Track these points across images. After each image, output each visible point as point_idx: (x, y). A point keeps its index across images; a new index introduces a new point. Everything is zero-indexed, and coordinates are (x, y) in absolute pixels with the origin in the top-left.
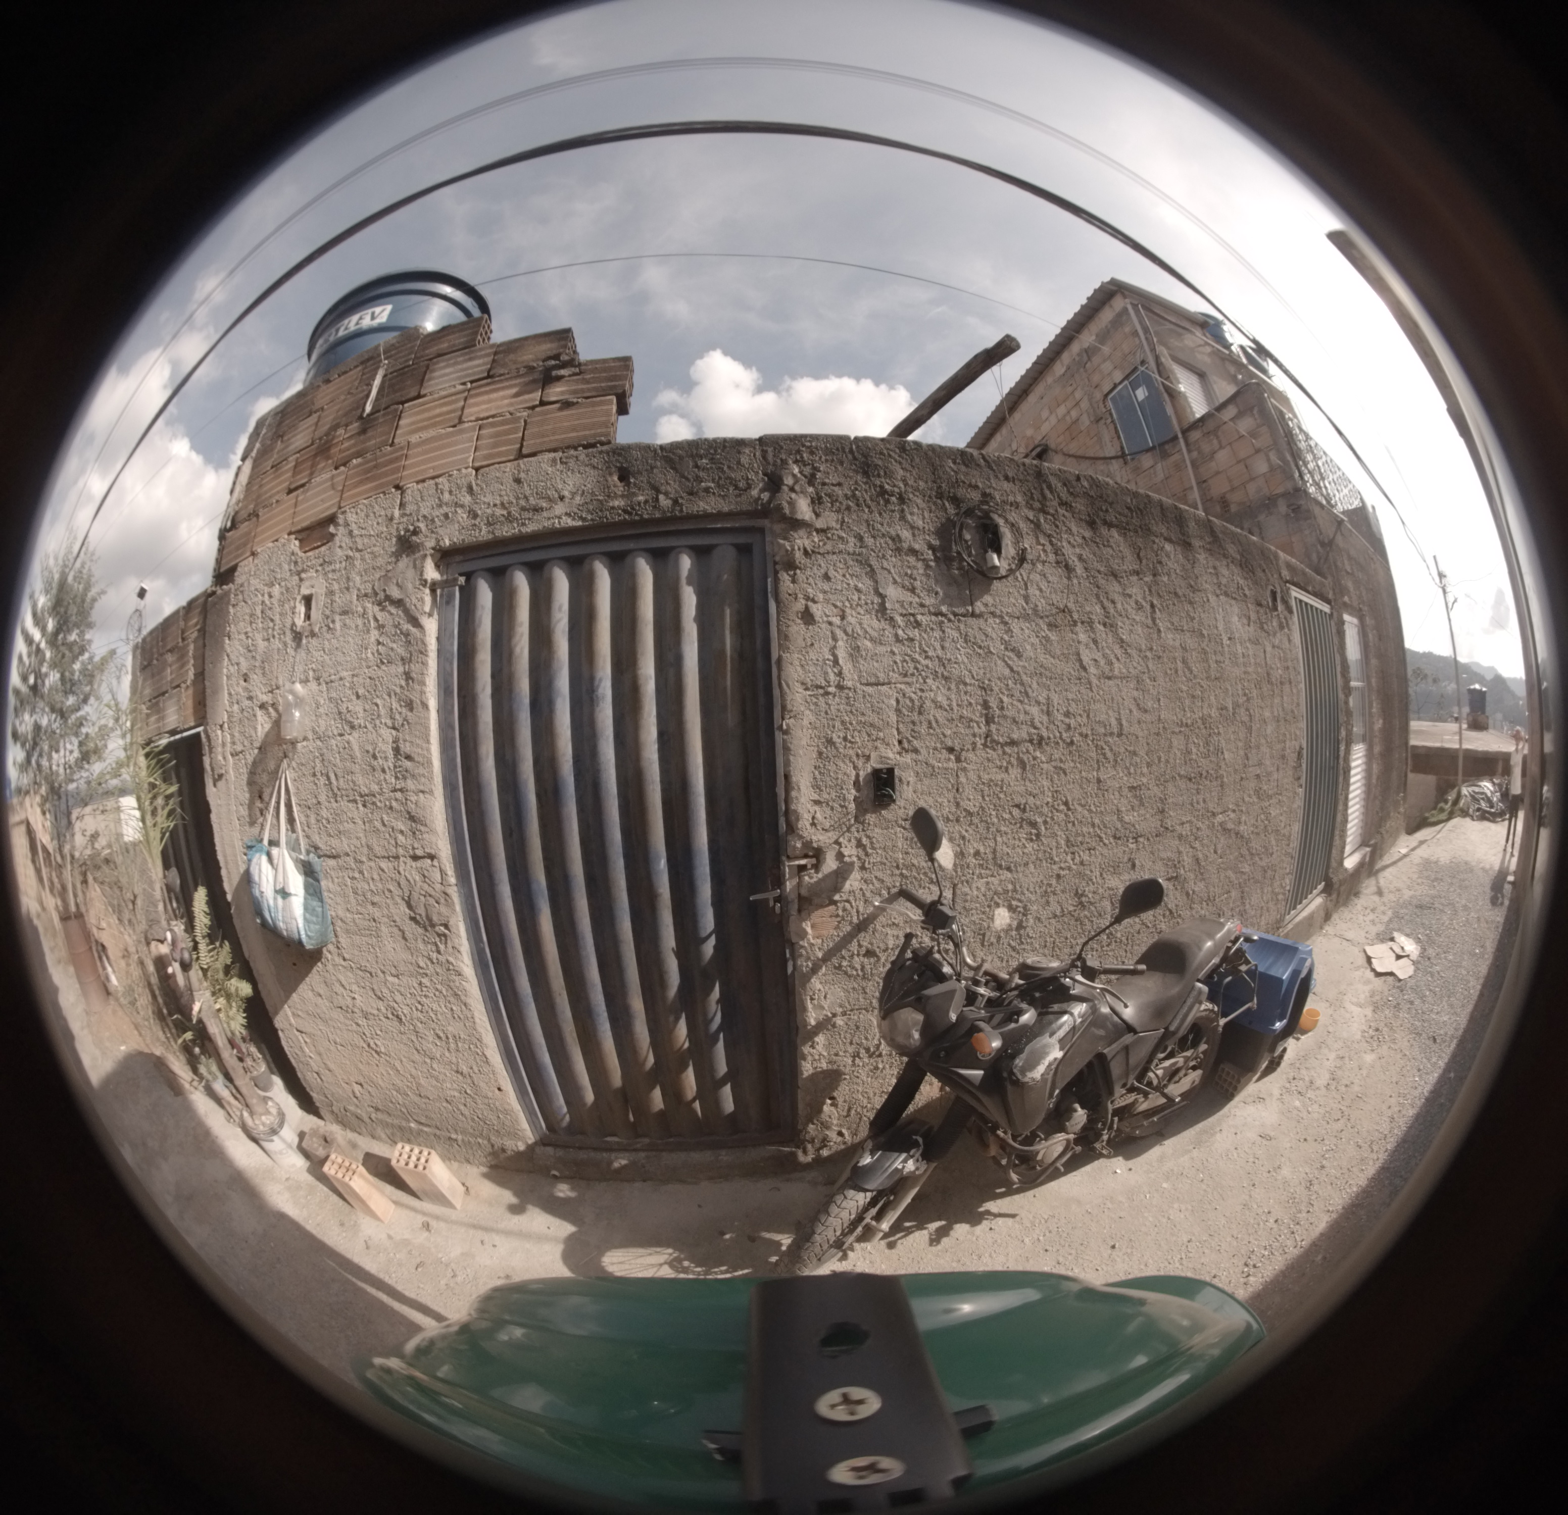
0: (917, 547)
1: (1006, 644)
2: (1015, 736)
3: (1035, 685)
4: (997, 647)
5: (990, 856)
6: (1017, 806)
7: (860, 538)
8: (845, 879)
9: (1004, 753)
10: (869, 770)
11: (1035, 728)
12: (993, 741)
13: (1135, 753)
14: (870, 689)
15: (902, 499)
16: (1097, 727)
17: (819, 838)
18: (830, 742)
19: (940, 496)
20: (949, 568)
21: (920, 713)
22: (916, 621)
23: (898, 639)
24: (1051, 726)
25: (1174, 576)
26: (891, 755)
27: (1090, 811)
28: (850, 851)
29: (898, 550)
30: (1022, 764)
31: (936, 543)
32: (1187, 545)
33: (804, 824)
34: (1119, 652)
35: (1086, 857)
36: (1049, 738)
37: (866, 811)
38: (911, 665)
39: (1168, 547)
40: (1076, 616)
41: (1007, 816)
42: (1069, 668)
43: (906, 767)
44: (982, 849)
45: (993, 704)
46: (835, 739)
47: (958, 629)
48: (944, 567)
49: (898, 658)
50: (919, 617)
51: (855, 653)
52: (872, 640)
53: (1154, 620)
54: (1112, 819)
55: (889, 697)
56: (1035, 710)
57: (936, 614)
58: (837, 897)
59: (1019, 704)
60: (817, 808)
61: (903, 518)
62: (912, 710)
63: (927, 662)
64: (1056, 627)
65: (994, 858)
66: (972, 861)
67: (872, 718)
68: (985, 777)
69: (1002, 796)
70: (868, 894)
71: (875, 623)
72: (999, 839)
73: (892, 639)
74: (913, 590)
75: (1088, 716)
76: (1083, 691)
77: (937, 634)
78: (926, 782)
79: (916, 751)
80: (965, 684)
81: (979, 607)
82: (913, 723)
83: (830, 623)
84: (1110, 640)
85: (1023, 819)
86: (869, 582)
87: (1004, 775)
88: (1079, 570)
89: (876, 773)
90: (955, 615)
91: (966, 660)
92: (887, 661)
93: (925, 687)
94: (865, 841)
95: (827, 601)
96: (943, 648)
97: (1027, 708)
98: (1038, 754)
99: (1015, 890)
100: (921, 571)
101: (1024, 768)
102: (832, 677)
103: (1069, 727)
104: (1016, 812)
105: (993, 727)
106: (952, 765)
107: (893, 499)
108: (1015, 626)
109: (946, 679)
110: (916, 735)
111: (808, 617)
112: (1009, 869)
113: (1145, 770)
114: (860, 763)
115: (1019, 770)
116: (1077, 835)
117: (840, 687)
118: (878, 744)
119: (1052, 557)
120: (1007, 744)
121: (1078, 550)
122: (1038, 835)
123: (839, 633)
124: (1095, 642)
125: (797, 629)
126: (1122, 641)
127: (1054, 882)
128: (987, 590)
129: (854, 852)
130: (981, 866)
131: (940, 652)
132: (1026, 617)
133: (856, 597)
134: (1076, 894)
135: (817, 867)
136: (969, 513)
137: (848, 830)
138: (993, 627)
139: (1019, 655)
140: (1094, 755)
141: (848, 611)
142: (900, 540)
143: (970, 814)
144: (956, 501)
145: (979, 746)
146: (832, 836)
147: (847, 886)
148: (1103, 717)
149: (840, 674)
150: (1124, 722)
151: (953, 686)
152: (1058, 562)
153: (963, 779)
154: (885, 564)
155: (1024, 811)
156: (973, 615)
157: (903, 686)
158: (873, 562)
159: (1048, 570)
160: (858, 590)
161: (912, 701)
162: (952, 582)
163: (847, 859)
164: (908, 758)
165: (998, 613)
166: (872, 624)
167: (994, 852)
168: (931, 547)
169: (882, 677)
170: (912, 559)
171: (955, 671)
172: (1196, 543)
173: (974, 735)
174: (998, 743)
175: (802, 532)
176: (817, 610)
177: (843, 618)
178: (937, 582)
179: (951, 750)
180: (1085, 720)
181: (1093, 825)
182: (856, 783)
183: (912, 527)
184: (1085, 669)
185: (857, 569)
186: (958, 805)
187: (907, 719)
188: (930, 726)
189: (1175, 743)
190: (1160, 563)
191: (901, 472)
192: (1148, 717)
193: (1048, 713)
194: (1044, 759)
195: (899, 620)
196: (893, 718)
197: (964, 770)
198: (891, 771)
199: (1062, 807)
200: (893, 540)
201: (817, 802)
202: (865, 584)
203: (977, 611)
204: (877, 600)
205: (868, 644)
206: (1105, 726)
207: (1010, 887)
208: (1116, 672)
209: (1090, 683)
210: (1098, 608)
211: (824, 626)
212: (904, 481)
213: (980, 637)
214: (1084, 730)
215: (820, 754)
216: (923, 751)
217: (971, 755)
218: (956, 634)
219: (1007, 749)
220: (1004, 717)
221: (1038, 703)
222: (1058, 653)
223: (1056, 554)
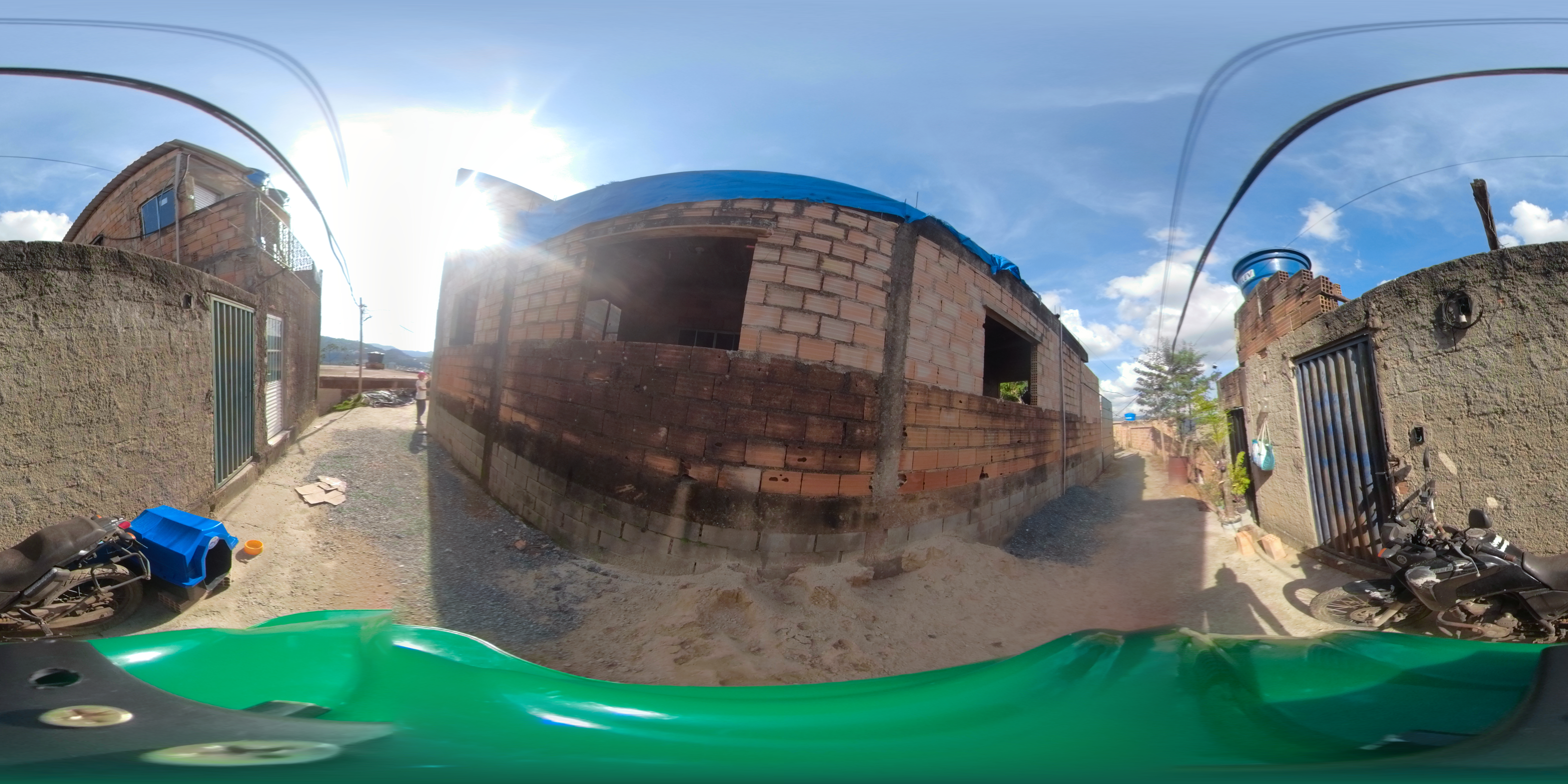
0: (1424, 324)
1: (1476, 362)
2: (1485, 411)
4: (1470, 365)
5: (1478, 471)
6: (1492, 447)
7: (1400, 328)
8: (1408, 472)
9: (1479, 420)
10: (1413, 428)
11: (1498, 405)
12: (1472, 413)
14: (1411, 394)
15: (1417, 303)
16: (1547, 401)
17: (1397, 454)
18: (1398, 416)
19: (1435, 293)
20: (1443, 330)
21: (1433, 402)
22: (1428, 360)
23: (1420, 370)
24: (1510, 403)
26: (1422, 422)
28: (1409, 461)
29: (1418, 328)
30: (1492, 425)
31: (1434, 319)
33: (1391, 448)
36: (1509, 410)
37: (1414, 445)
38: (1427, 381)
40: (1526, 336)
41: (1485, 452)
42: (1522, 368)
43: (1428, 427)
44: (1472, 467)
45: (1470, 395)
46: (1400, 415)
47: (1449, 359)
48: (1439, 329)
49: (1421, 379)
50: (1428, 358)
51: (1404, 379)
52: (1410, 372)
55: (1418, 396)
56: (1497, 396)
57: (1436, 355)
58: (1406, 479)
59: (1487, 394)
60: (1396, 442)
61: (1418, 312)
62: (1429, 401)
63: (1435, 378)
64: (1512, 345)
65: (1481, 472)
66: (1467, 472)
67: (1412, 406)
68: (1470, 432)
69: (1480, 441)
70: (1419, 479)
72: (1482, 463)
73: (1417, 370)
74: (1425, 346)
75: (1539, 395)
76: (1534, 379)
77: (1438, 364)
78: (1439, 434)
79: (1432, 420)
80: (1454, 386)
81: (1459, 345)
82: (1430, 407)
83: (1393, 368)
85: (1496, 454)
86: (1406, 346)
87: (1480, 431)
89: (1416, 429)
90: (1446, 352)
91: (1453, 374)
92: (1417, 380)
93: (1434, 390)
94: (1414, 457)
95: (1391, 359)
96: (1441, 370)
97: (1492, 395)
98: (1502, 419)
100: (1428, 335)
101: (1493, 427)
102: (1396, 390)
103: (1524, 403)
104: (1490, 450)
105: (1471, 407)
106: (1451, 426)
107: (1413, 304)
108: (1482, 352)
109: (1444, 385)
110: (1432, 412)
111: (1385, 367)
114: (1410, 425)
115: (1491, 428)
117: (1399, 394)
118: (1416, 417)
119: (1509, 304)
120: (1480, 415)
123: (1397, 372)
125: (1382, 372)
128: (1463, 335)
130: (1472, 475)
131: (1440, 373)
132: (1488, 344)
133: (1402, 354)
135: (1398, 465)
137: (1408, 452)
138: (1468, 355)
139: (1485, 367)
140: (1547, 417)
141: (1400, 361)
142: (1417, 323)
143: (1464, 450)
144: (1443, 293)
145: (1464, 416)
146: (1402, 454)
147: (1409, 475)
148: (1553, 394)
149: (1398, 389)
151: (1448, 388)
153: (1457, 433)
154: (1412, 337)
155: (1496, 449)
156: (1456, 350)
157: (1424, 391)
158: (1407, 337)
159: (1503, 313)
160: (1403, 352)
161: (1428, 397)
162: (1446, 336)
163: (1408, 464)
164: (1429, 423)
165: (1471, 346)
166: (1409, 364)
167: (1481, 468)
168: (1432, 322)
169: (1415, 388)
170: (1423, 331)
171: (1448, 380)
173: (1461, 412)
174: (1475, 415)
175: (1378, 333)
176: (1388, 363)
177: (1398, 364)
178: (1436, 338)
179: (1450, 419)
180: (1537, 397)
182: (1409, 433)
183: (1422, 315)
184: (1536, 367)
185: (1401, 342)
186: (1456, 445)
187: (1427, 406)
188: (1438, 409)
191: (1415, 289)
193: (1507, 396)
194: (1506, 421)
195: (1420, 361)
196: (1421, 405)
197: (1457, 428)
198: (1421, 429)
199: (1525, 448)
200: (1414, 324)
201: (1396, 440)
202: (1405, 348)
203: (1458, 348)
204: (1410, 354)
205: (1408, 374)
206: (1555, 400)
209: (1540, 375)
211: (1391, 369)
212: (1417, 293)
213: (1461, 362)
214: (1537, 404)
215: (1395, 421)
216: (1436, 420)
217: (1460, 421)
218: (1447, 363)
219: (1481, 418)
220: (1478, 401)
221: (1499, 391)
222: (1513, 360)
223: (1513, 301)
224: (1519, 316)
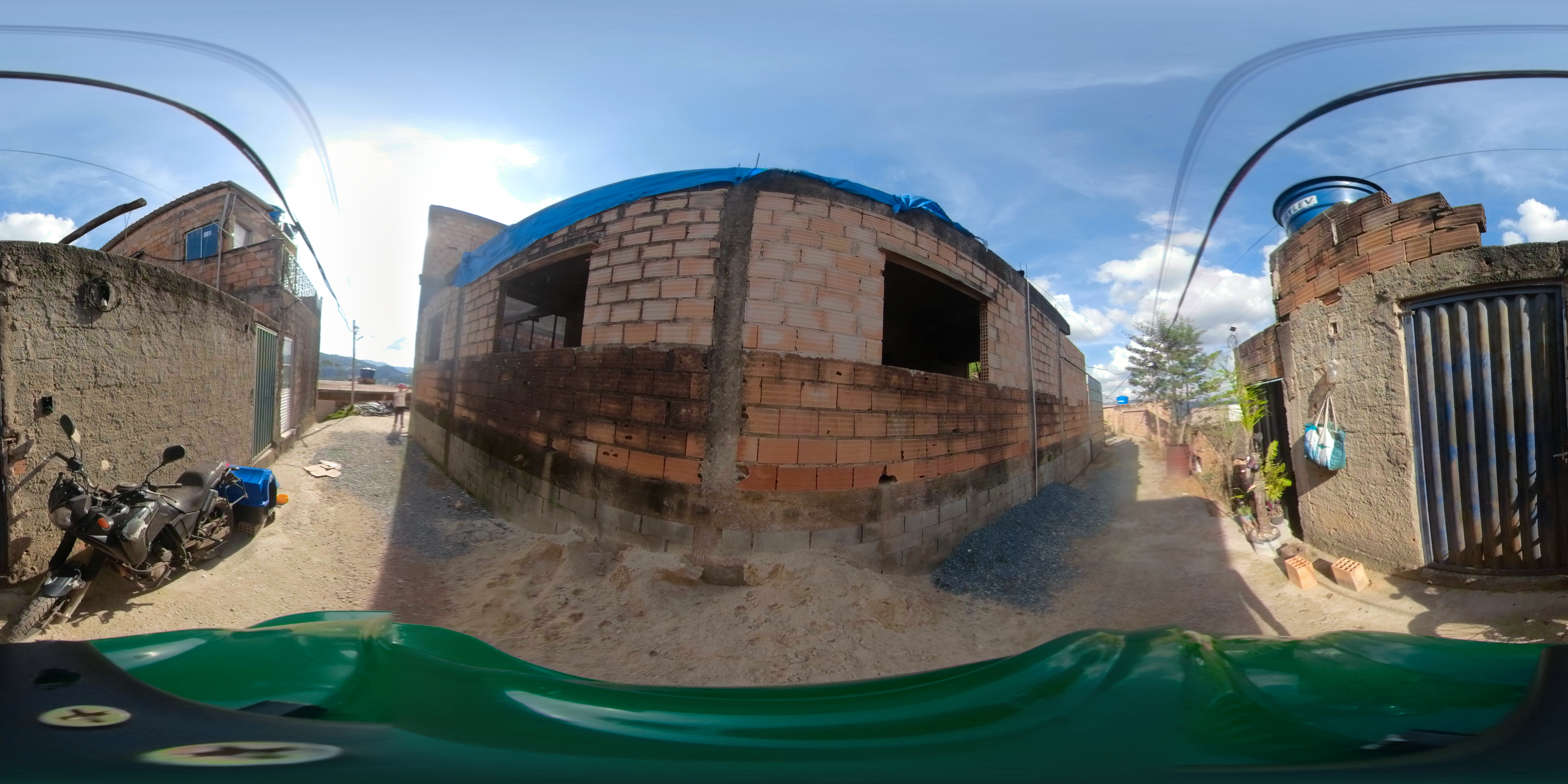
0: (67, 296)
1: (106, 342)
2: (109, 383)
3: (119, 360)
4: (102, 343)
5: (98, 437)
6: (110, 414)
7: (40, 291)
8: (30, 447)
10: (41, 398)
11: (119, 379)
12: (98, 385)
13: (166, 391)
14: (41, 361)
15: (62, 273)
16: (148, 379)
17: (18, 429)
18: (23, 385)
19: (82, 272)
20: (82, 306)
21: (64, 372)
22: (64, 330)
23: (55, 338)
24: (126, 379)
25: (194, 315)
26: (51, 391)
27: (145, 416)
28: (32, 435)
29: (58, 297)
30: (112, 396)
31: (77, 294)
32: (205, 302)
33: (11, 422)
34: (161, 347)
35: (144, 437)
36: (125, 384)
37: (39, 416)
38: (61, 350)
39: (195, 302)
40: (141, 330)
41: (105, 419)
42: (136, 353)
43: (58, 396)
44: (94, 434)
45: (99, 368)
46: (25, 383)
47: (84, 334)
48: (80, 305)
49: (55, 347)
50: (66, 328)
51: (35, 344)
52: (43, 338)
53: (180, 333)
54: (156, 420)
55: (50, 365)
56: (118, 372)
57: (74, 327)
58: (26, 456)
59: (111, 369)
60: (17, 415)
61: (62, 282)
62: (61, 370)
63: (69, 349)
64: (132, 334)
65: (100, 438)
66: (89, 439)
67: (42, 374)
68: (95, 401)
69: (102, 409)
70: (41, 454)
71: (45, 331)
72: (101, 429)
73: (52, 338)
74: (64, 316)
75: (144, 374)
76: (142, 363)
77: (74, 336)
78: (67, 403)
79: (62, 389)
80: (86, 359)
81: (95, 324)
82: (61, 376)
83: (24, 331)
84: (157, 341)
85: (113, 420)
86: (43, 312)
87: (103, 400)
88: (147, 309)
89: (44, 399)
90: (83, 328)
91: (87, 349)
92: (50, 348)
93: (67, 360)
94: (38, 430)
95: (23, 320)
96: (76, 342)
97: (115, 370)
98: (119, 391)
99: (111, 452)
100: (68, 307)
101: (113, 397)
102: (24, 355)
103: (134, 379)
104: (109, 417)
105: (98, 379)
106: (79, 395)
107: (58, 273)
108: (111, 333)
109: (77, 357)
110: (62, 382)
111: (13, 327)
112: (107, 443)
113: (171, 398)
114: (36, 395)
115: (110, 398)
116: (139, 427)
117: (28, 360)
118: (45, 386)
119: (134, 303)
120: (105, 386)
121: (147, 301)
122: (120, 427)
123: (28, 335)
124: (150, 342)
125: (8, 333)
126: (163, 342)
127: (129, 448)
128: (100, 317)
129: (34, 435)
130: (94, 441)
131: (75, 345)
132: (117, 330)
133: (36, 319)
134: (141, 453)
135: (16, 442)
136: (96, 281)
137: (31, 425)
138: (101, 334)
140: (146, 392)
141: (32, 325)
142: (59, 293)
143: (88, 418)
144: (89, 275)
145: (92, 387)
146: (24, 427)
147: (31, 450)
148: (151, 375)
149: (28, 354)
150: (161, 378)
151: (80, 360)
152: (136, 306)
153: (84, 402)
154: (51, 303)
155: (113, 416)
156: (92, 328)
157: (57, 360)
158: (46, 302)
159: (131, 309)
160: (38, 315)
161: (61, 366)
162: (83, 312)
163: (30, 438)
164: (58, 392)
165: (104, 327)
166: (44, 331)
167: (100, 435)
168: (74, 296)
169: (47, 355)
170: (64, 302)
171: (81, 353)
172: (210, 302)
173: (90, 382)
174: (100, 386)
175: (11, 288)
176: (17, 324)
177: (30, 328)
178: (75, 312)
179: (78, 389)
180: (142, 376)
181: (147, 423)
182: (35, 404)
183: (66, 287)
184: (144, 354)
185: (38, 305)
186: (82, 413)
187: (58, 375)
188: (69, 378)
189: (186, 387)
190: (189, 309)
191: (63, 260)
192: (173, 375)
193: (125, 373)
194: (122, 393)
195: (56, 329)
196: (52, 374)
197: (85, 398)
198: (50, 398)
199: (131, 415)
200: (56, 292)
201: (17, 412)
202: (41, 312)
203: (94, 326)
204: (46, 320)
205: (41, 340)
206: (152, 379)
207: (108, 451)
208: (159, 355)
209: (146, 360)
210: (153, 327)
211: (21, 332)
212: (65, 265)
213: (94, 338)
214: (142, 381)
215: (18, 390)
216: (66, 389)
217: (88, 391)
218: (83, 337)
219: (105, 389)
220: (104, 374)
221: (120, 368)
222: (131, 346)
223: (136, 302)
224: (139, 314)
